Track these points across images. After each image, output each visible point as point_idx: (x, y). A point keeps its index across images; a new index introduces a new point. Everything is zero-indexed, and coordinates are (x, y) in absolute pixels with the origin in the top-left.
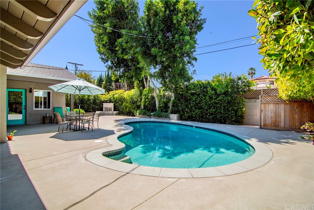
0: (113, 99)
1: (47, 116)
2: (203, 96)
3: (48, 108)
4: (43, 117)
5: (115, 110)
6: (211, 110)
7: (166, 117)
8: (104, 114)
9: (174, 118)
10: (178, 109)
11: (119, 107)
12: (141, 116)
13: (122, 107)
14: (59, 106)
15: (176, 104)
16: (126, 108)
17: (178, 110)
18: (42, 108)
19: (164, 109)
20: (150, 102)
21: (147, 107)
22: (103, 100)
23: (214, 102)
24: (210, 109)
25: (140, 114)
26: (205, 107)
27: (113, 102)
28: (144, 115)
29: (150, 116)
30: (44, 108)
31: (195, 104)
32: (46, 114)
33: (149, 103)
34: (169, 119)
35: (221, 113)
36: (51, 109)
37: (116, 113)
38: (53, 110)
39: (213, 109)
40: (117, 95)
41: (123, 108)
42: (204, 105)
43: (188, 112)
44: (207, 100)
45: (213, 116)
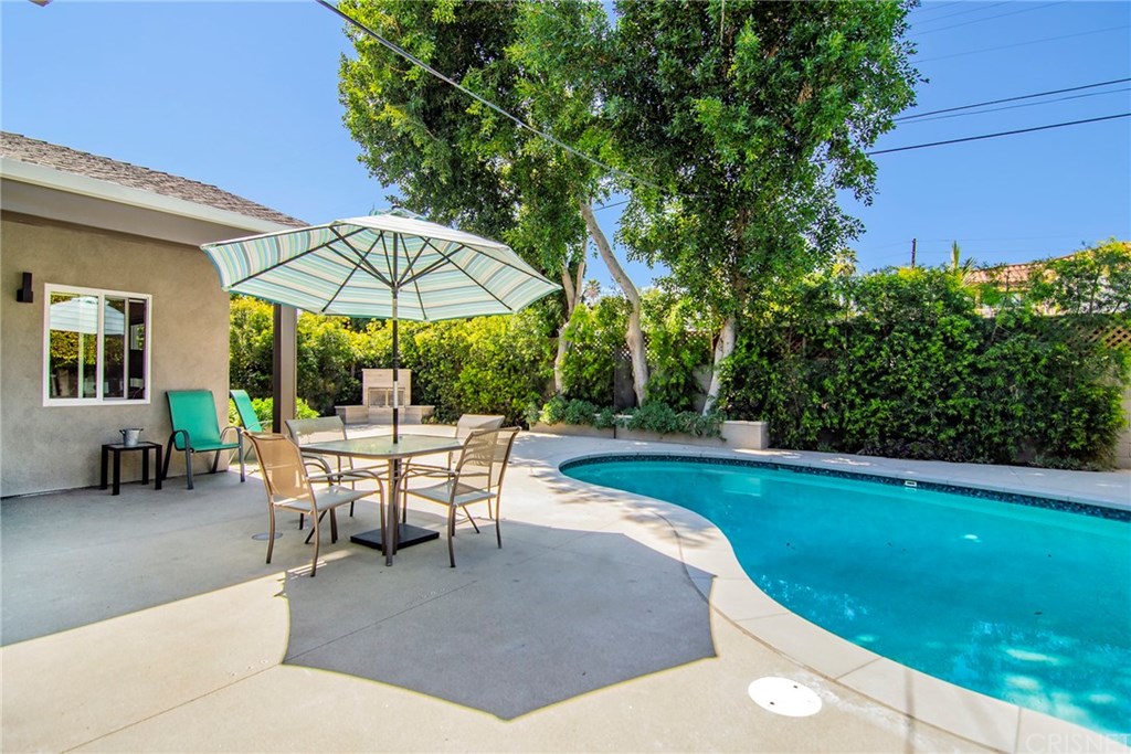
0: (407, 350)
1: (132, 443)
2: (912, 338)
3: (130, 398)
4: (105, 448)
5: (415, 401)
6: (951, 402)
7: (700, 435)
8: (367, 416)
9: (748, 438)
10: (765, 397)
11: (436, 388)
12: (561, 426)
13: (456, 385)
14: (193, 387)
15: (752, 374)
16: (476, 392)
17: (761, 403)
18: (95, 396)
19: (683, 395)
20: (607, 362)
21: (588, 390)
22: (360, 355)
23: (972, 365)
24: (945, 396)
25: (559, 417)
26: (920, 386)
27: (407, 362)
28: (578, 423)
29: (611, 428)
30: (105, 395)
31: (864, 374)
32: (125, 434)
33: (598, 371)
34: (718, 443)
35: (1006, 416)
36: (148, 400)
37: (426, 413)
38: (161, 405)
39: (964, 395)
40: (431, 332)
41: (462, 390)
42: (915, 379)
43: (820, 410)
44: (930, 356)
45: (961, 428)
